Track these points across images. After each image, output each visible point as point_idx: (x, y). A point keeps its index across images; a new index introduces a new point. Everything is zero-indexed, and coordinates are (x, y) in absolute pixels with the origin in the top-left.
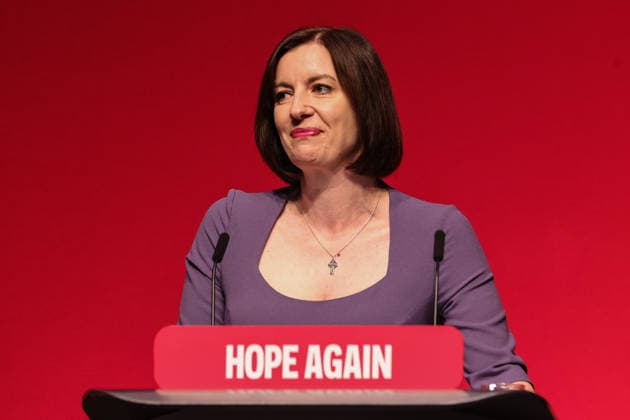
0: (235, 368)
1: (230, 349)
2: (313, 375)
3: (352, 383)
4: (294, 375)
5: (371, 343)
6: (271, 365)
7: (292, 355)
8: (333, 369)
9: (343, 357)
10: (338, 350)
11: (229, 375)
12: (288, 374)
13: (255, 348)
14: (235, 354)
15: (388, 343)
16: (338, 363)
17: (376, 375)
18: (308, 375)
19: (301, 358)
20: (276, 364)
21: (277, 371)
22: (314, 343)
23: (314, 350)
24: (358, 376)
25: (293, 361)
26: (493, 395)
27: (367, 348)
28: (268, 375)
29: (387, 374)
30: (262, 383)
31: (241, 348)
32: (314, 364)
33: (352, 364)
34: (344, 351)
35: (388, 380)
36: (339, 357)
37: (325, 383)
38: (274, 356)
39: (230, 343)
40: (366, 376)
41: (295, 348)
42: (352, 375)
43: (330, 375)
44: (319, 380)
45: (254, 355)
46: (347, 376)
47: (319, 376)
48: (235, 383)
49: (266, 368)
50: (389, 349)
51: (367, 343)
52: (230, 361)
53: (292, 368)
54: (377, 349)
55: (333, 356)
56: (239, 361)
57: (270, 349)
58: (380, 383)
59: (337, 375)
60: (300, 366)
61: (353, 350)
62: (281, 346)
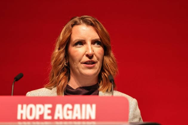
0: (22, 115)
1: (19, 106)
2: (59, 118)
4: (50, 118)
5: (86, 103)
6: (39, 113)
7: (49, 109)
8: (68, 115)
9: (72, 110)
10: (69, 106)
11: (19, 117)
12: (46, 117)
13: (32, 106)
14: (22, 109)
15: (94, 103)
16: (70, 112)
18: (56, 118)
20: (41, 113)
21: (42, 116)
22: (59, 103)
23: (59, 107)
24: (79, 118)
25: (49, 112)
27: (84, 106)
28: (37, 118)
29: (93, 117)
32: (59, 112)
33: (77, 112)
34: (73, 106)
35: (93, 120)
36: (71, 110)
38: (40, 109)
39: (20, 103)
40: (83, 118)
41: (50, 106)
42: (77, 118)
43: (67, 118)
44: (61, 120)
45: (31, 109)
46: (74, 118)
47: (61, 118)
49: (36, 114)
50: (94, 106)
52: (20, 112)
53: (49, 115)
54: (88, 106)
55: (68, 109)
56: (23, 112)
57: (39, 106)
59: (70, 117)
60: (52, 114)
61: (77, 106)
62: (44, 105)
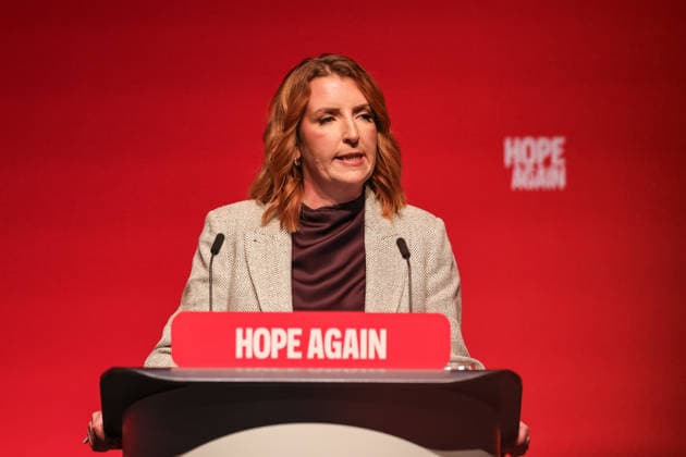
0: (244, 349)
1: (239, 332)
2: (316, 355)
3: (350, 362)
4: (298, 355)
5: (368, 328)
6: (277, 347)
7: (296, 337)
8: (333, 350)
9: (342, 340)
10: (337, 333)
11: (239, 354)
12: (292, 354)
13: (262, 331)
14: (244, 336)
15: (383, 327)
16: (337, 345)
17: (372, 356)
18: (310, 355)
19: (304, 341)
20: (281, 345)
21: (283, 352)
22: (316, 327)
23: (315, 333)
24: (356, 356)
25: (297, 343)
26: (482, 374)
27: (363, 332)
28: (275, 355)
29: (383, 355)
30: (268, 362)
31: (249, 331)
32: (316, 345)
33: (351, 345)
34: (343, 333)
35: (383, 361)
36: (338, 340)
37: (327, 362)
38: (279, 338)
40: (364, 356)
41: (299, 332)
42: (351, 356)
43: (331, 355)
44: (321, 360)
45: (262, 338)
46: (346, 356)
47: (321, 356)
48: (245, 362)
49: (272, 349)
50: (383, 333)
51: (364, 327)
52: (240, 343)
53: (296, 349)
54: (373, 332)
55: (333, 339)
56: (247, 343)
57: (277, 332)
58: (376, 362)
59: (337, 355)
60: (303, 348)
61: (351, 333)
62: (286, 329)
